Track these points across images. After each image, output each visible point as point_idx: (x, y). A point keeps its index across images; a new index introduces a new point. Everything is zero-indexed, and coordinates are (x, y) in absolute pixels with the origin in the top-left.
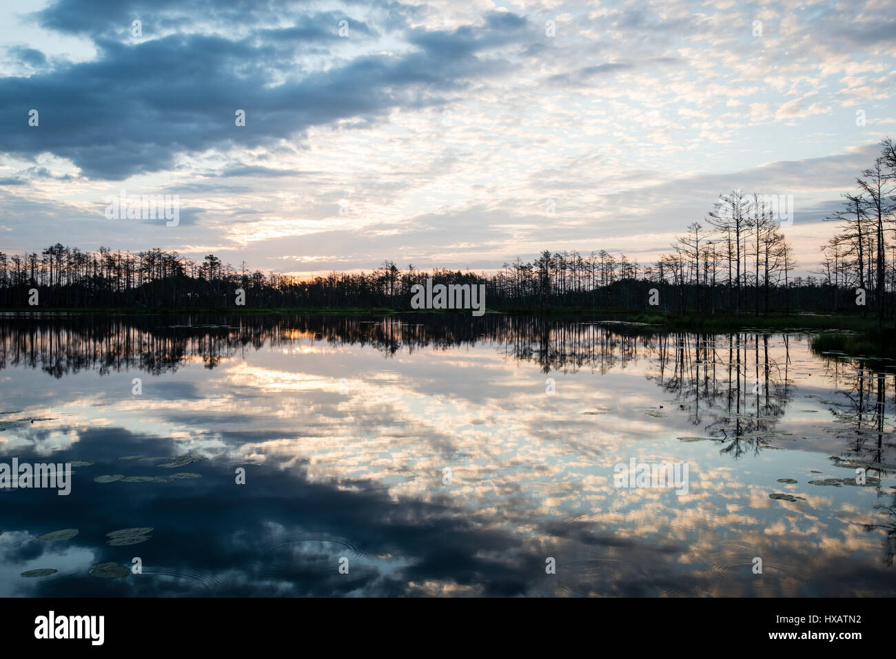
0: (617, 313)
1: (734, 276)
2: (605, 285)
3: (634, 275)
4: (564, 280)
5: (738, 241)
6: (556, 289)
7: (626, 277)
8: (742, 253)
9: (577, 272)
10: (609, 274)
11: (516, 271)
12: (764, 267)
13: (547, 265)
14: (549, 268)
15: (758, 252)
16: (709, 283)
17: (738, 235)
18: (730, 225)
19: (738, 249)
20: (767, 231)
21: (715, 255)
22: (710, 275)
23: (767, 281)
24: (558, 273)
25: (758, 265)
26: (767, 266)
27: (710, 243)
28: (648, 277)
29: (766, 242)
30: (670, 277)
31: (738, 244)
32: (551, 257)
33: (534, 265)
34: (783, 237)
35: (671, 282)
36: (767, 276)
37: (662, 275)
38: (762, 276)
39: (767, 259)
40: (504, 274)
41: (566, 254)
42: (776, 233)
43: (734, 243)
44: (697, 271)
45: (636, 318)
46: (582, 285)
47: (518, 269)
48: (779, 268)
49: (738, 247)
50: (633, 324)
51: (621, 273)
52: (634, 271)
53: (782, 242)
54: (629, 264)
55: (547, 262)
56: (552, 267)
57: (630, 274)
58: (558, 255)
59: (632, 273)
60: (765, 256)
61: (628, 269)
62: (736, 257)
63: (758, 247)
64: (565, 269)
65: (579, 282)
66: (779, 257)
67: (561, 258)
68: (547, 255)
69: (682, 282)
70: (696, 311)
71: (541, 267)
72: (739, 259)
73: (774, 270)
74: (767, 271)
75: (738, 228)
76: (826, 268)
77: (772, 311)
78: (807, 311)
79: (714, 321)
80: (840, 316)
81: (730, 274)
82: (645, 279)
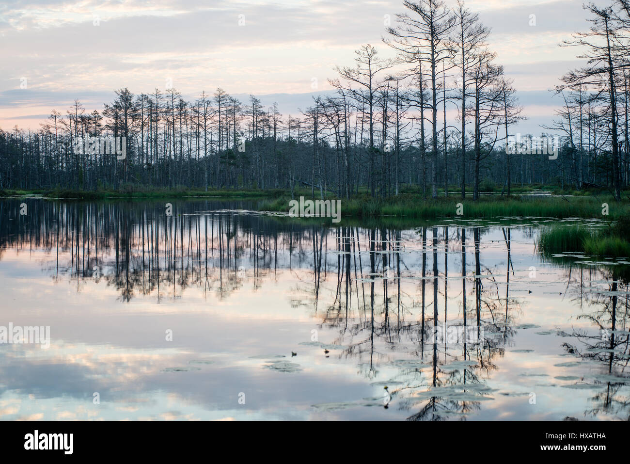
0: (245, 196)
1: (429, 135)
2: (224, 148)
3: (272, 132)
4: (156, 141)
5: (434, 76)
6: (142, 155)
7: (261, 135)
8: (440, 96)
9: (177, 126)
10: (232, 130)
11: (73, 125)
12: (473, 119)
13: (126, 114)
14: (130, 121)
15: (464, 95)
16: (390, 144)
17: (433, 67)
18: (421, 50)
19: (434, 89)
20: (477, 60)
21: (400, 99)
22: (392, 131)
23: (478, 141)
24: (145, 128)
25: (464, 115)
26: (477, 117)
27: (391, 79)
28: (295, 134)
29: (476, 79)
30: (328, 134)
31: (434, 80)
32: (134, 100)
33: (105, 113)
34: (500, 70)
35: (332, 144)
36: (478, 135)
37: (316, 132)
38: (471, 133)
39: (477, 105)
40: (52, 130)
41: (158, 96)
42: (491, 63)
43: (428, 78)
44: (371, 124)
45: (273, 203)
46: (186, 149)
47: (77, 122)
48: (496, 120)
49: (434, 86)
50: (269, 213)
51: (252, 128)
52: (272, 125)
53: (500, 77)
54: (263, 113)
55: (127, 108)
56: (134, 118)
57: (266, 130)
58: (144, 97)
59: (270, 127)
60: (474, 100)
61: (263, 121)
62: (431, 102)
63: (464, 86)
64: (157, 121)
65: (181, 143)
66: (495, 104)
67: (150, 102)
68: (126, 97)
69: (347, 142)
70: (370, 191)
71: (116, 117)
72: (435, 104)
73: (488, 123)
74: (478, 126)
75: (433, 55)
76: (565, 121)
77: (489, 189)
78: (541, 188)
79: (397, 208)
80: (586, 197)
81: (422, 130)
82: (291, 138)
